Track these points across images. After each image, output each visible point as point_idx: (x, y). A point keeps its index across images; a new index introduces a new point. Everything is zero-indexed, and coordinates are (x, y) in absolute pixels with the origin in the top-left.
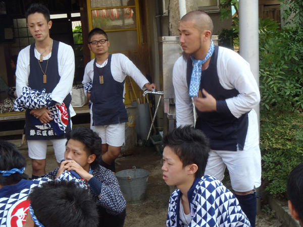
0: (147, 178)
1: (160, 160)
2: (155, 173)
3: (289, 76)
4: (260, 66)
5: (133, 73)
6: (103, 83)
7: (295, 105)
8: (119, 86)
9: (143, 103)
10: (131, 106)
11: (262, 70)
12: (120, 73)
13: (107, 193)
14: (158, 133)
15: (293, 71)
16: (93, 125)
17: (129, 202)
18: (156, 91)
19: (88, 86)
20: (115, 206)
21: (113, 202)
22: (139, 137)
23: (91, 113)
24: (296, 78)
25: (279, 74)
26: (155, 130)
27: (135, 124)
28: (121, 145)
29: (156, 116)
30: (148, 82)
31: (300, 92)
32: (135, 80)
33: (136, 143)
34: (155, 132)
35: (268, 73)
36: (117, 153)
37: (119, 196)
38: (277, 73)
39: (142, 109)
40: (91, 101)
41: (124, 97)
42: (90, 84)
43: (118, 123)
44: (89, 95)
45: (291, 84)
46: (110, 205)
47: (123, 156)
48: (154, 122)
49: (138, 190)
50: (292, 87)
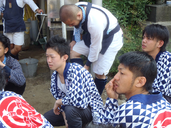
0: (37, 64)
1: (44, 53)
2: (42, 60)
3: (118, 8)
4: (103, 1)
5: (30, 2)
6: (11, 7)
7: (121, 24)
8: (21, 10)
9: (34, 20)
10: (27, 22)
11: (104, 4)
12: (22, 2)
13: (14, 75)
14: (43, 38)
15: (121, 5)
16: (5, 32)
17: (27, 77)
18: (43, 14)
19: (2, 9)
20: (19, 82)
21: (18, 80)
22: (32, 40)
23: (4, 25)
24: (122, 9)
25: (113, 7)
26: (41, 36)
27: (29, 32)
28: (22, 44)
29: (42, 28)
30: (38, 8)
31: (124, 17)
32: (30, 7)
33: (30, 43)
34: (41, 37)
35: (107, 5)
36: (20, 49)
37: (21, 76)
38: (112, 6)
39: (34, 24)
40: (4, 18)
41: (23, 16)
42: (3, 8)
43: (20, 32)
44: (3, 14)
45: (119, 12)
46: (16, 82)
47: (23, 50)
48: (41, 31)
49: (32, 70)
50: (120, 14)
